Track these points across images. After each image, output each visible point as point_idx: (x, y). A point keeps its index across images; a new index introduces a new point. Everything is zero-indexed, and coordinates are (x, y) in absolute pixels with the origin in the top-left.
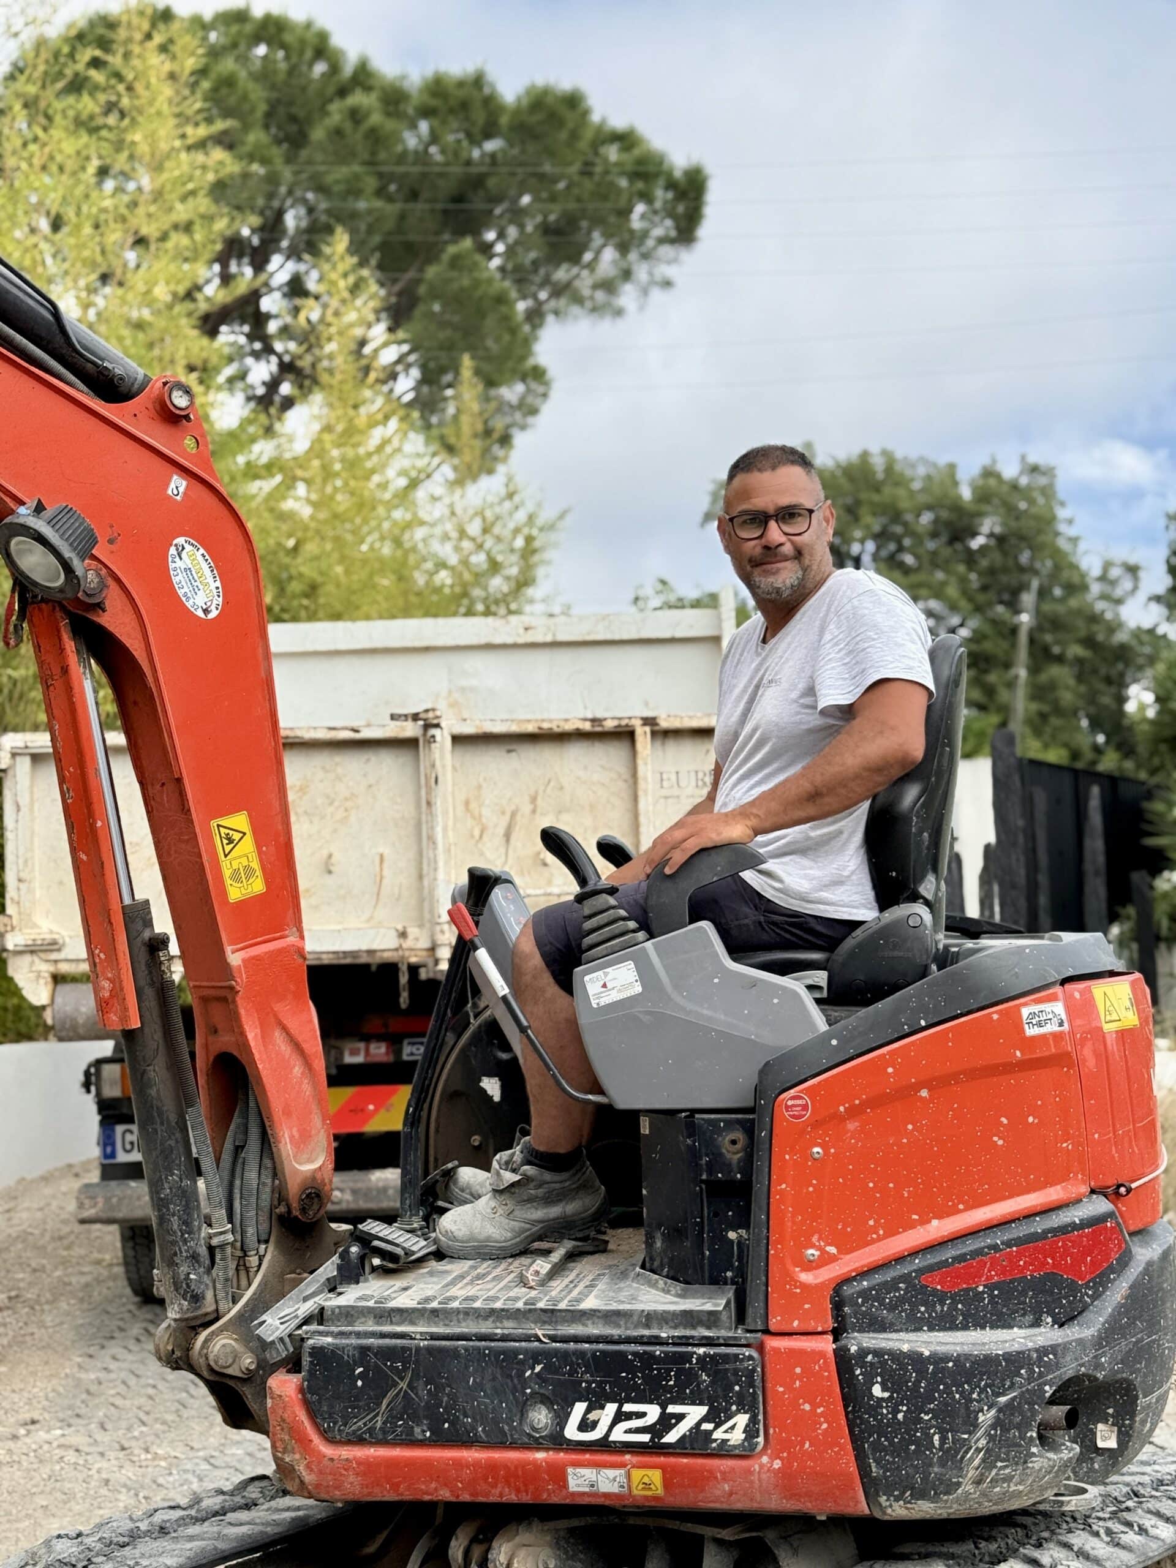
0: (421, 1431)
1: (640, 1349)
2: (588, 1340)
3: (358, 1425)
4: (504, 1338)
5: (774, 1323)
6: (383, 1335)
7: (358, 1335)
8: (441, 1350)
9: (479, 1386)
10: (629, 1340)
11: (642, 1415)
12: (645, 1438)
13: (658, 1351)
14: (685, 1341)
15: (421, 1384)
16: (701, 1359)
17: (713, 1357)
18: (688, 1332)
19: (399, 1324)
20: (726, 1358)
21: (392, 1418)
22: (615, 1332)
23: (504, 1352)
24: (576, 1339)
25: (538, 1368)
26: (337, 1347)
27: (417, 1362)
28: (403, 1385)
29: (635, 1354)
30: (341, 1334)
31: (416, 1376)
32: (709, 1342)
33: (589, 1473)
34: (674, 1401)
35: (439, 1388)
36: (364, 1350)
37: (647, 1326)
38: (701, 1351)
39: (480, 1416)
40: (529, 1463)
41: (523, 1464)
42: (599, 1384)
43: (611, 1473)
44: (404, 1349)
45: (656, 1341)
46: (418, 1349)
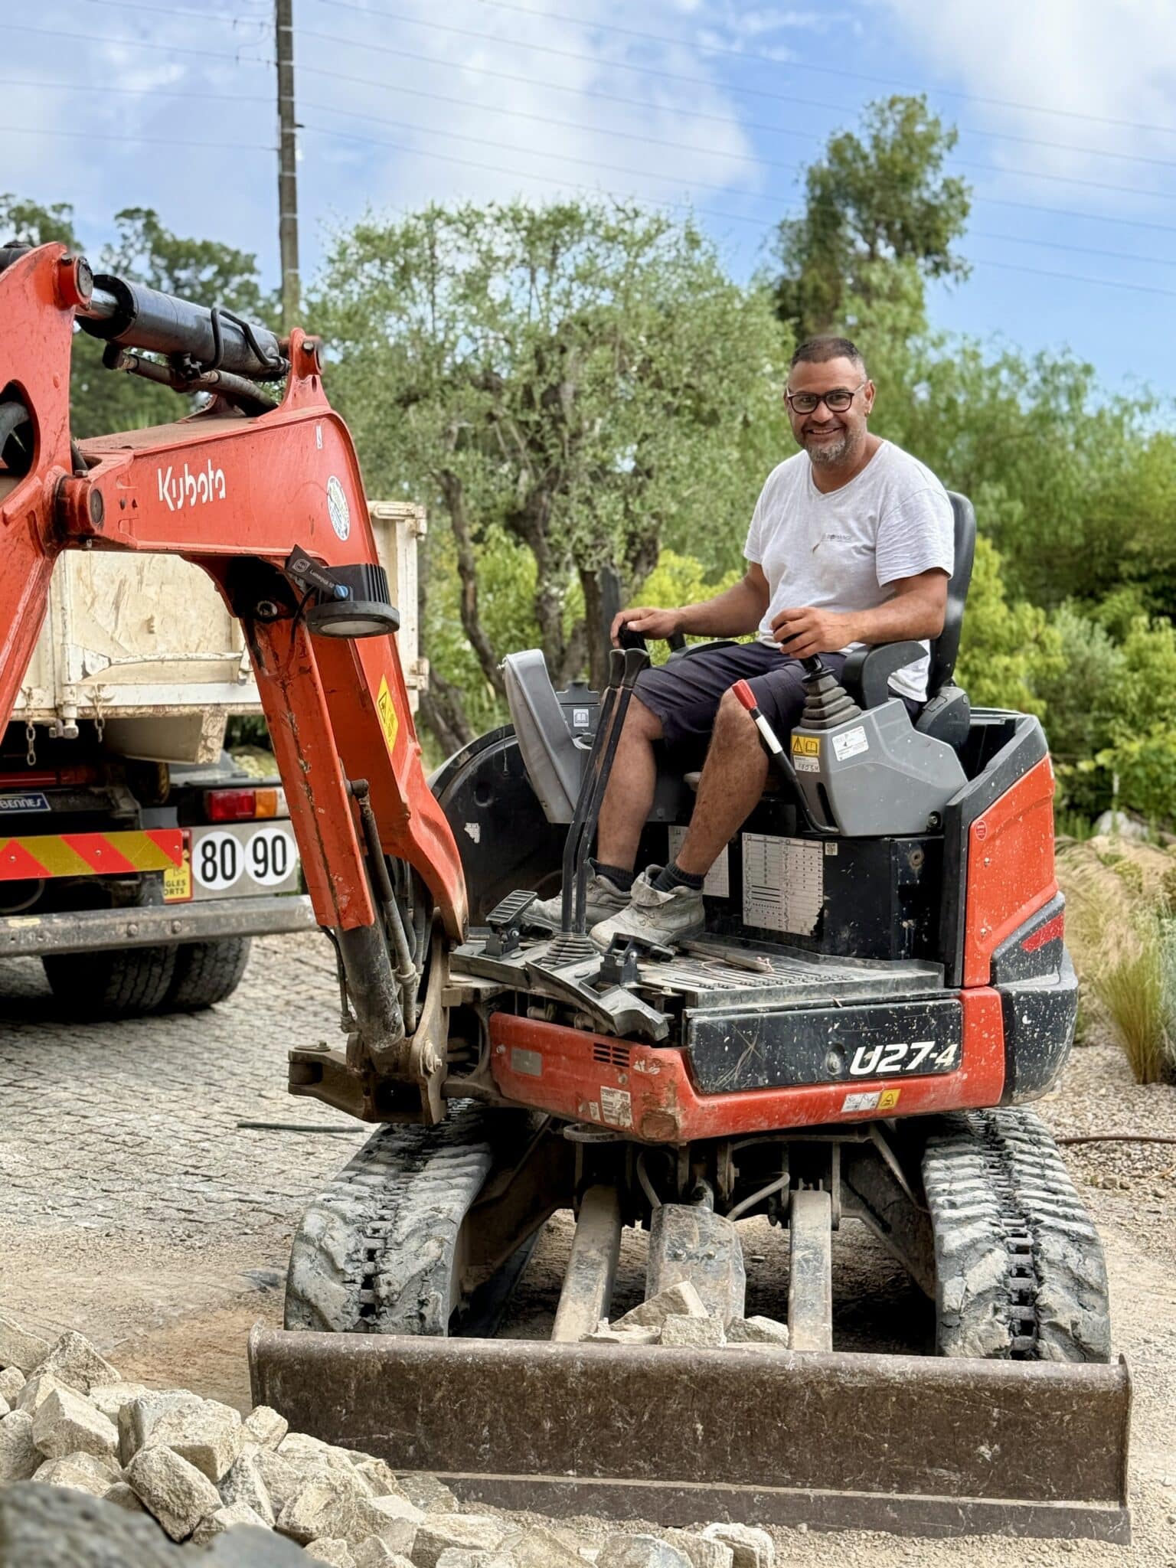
0: (763, 1080)
1: (897, 1006)
2: (864, 1003)
3: (723, 1079)
4: (816, 1007)
5: (968, 982)
6: (740, 1012)
7: (724, 1013)
8: (777, 1018)
9: (800, 1043)
10: (888, 1001)
11: (896, 1052)
12: (897, 1068)
13: (906, 1005)
14: (920, 998)
15: (762, 1045)
16: (932, 1009)
17: (938, 1007)
18: (921, 992)
19: (746, 1002)
20: (945, 1007)
21: (744, 1073)
22: (880, 996)
23: (815, 1016)
24: (857, 1003)
25: (836, 1026)
26: (713, 1022)
27: (761, 1030)
28: (752, 1047)
29: (894, 1009)
30: (713, 1013)
31: (760, 1039)
32: (933, 998)
33: (857, 1097)
34: (915, 1040)
35: (775, 1047)
36: (730, 1023)
37: (897, 990)
38: (931, 1003)
39: (800, 1065)
40: (825, 1094)
41: (820, 1097)
42: (873, 1033)
43: (870, 1095)
44: (755, 1020)
45: (904, 1000)
46: (762, 1019)
